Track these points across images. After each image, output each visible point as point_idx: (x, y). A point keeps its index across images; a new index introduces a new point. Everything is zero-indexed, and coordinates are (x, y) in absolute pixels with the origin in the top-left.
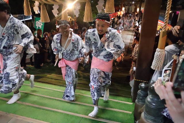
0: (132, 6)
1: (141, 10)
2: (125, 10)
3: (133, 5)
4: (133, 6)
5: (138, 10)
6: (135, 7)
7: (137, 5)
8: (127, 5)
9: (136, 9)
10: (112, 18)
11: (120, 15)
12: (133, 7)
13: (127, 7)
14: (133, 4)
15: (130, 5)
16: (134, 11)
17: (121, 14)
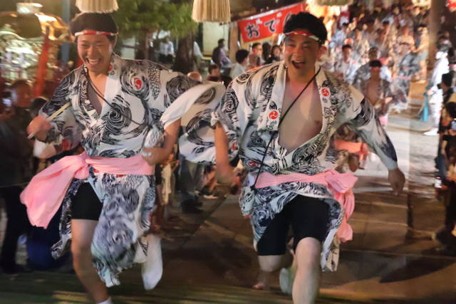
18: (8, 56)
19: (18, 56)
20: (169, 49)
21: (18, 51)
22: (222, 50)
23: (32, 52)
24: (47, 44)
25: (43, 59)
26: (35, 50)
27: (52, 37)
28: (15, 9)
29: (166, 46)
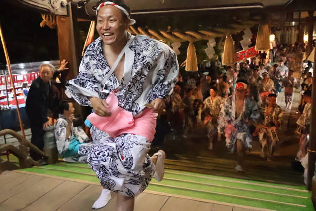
0: (291, 30)
1: (313, 38)
2: (276, 38)
3: (294, 28)
4: (293, 31)
5: (306, 38)
6: (297, 32)
7: (303, 27)
8: (279, 30)
9: (300, 37)
10: (248, 57)
12: (294, 33)
13: (279, 33)
14: (293, 26)
15: (287, 29)
16: (295, 40)
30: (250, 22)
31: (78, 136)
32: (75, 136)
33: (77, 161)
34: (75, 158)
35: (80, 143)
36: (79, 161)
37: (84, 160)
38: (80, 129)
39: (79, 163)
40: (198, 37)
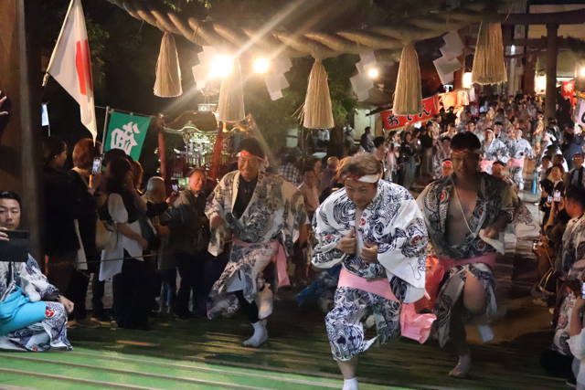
1: (558, 86)
3: (513, 61)
4: (513, 66)
5: (540, 83)
6: (520, 71)
7: (533, 60)
9: (527, 83)
10: (416, 120)
11: (452, 108)
12: (513, 72)
14: (512, 56)
16: (517, 89)
17: (456, 103)
18: (191, 145)
19: (199, 145)
20: (326, 136)
21: (199, 141)
22: (368, 136)
23: (208, 142)
24: (221, 136)
25: (218, 148)
26: (212, 141)
27: (225, 130)
28: (197, 108)
29: (324, 133)
30: (458, 17)
31: (26, 283)
32: (18, 283)
33: (22, 346)
34: (17, 340)
35: (30, 302)
36: (27, 346)
37: (40, 345)
38: (33, 268)
39: (29, 351)
40: (336, 46)
